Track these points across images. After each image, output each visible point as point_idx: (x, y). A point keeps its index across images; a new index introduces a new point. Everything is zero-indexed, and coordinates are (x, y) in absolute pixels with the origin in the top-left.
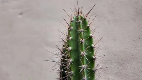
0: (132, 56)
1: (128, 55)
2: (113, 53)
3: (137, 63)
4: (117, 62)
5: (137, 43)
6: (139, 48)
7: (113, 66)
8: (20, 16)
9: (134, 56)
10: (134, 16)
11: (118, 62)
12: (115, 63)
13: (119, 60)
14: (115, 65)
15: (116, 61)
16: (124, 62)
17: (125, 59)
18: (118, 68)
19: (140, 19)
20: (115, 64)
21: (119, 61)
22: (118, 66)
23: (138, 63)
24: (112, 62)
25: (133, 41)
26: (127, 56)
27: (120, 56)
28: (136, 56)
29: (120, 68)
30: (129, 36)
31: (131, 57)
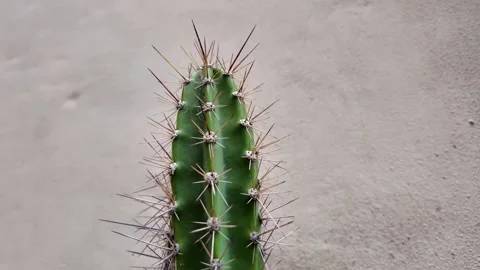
0: (438, 209)
1: (420, 207)
2: (370, 203)
3: (456, 236)
4: (385, 236)
5: (449, 162)
6: (457, 181)
7: (371, 252)
8: (71, 104)
9: (443, 211)
10: (425, 74)
11: (388, 235)
12: (376, 237)
13: (392, 229)
14: (380, 247)
15: (382, 231)
16: (411, 234)
17: (413, 222)
18: (392, 257)
19: (448, 83)
20: (379, 244)
21: (392, 232)
22: (390, 249)
23: (462, 235)
24: (367, 237)
25: (434, 157)
26: (420, 211)
27: (395, 212)
28: (451, 210)
29: (399, 257)
30: (418, 141)
31: (434, 213)
